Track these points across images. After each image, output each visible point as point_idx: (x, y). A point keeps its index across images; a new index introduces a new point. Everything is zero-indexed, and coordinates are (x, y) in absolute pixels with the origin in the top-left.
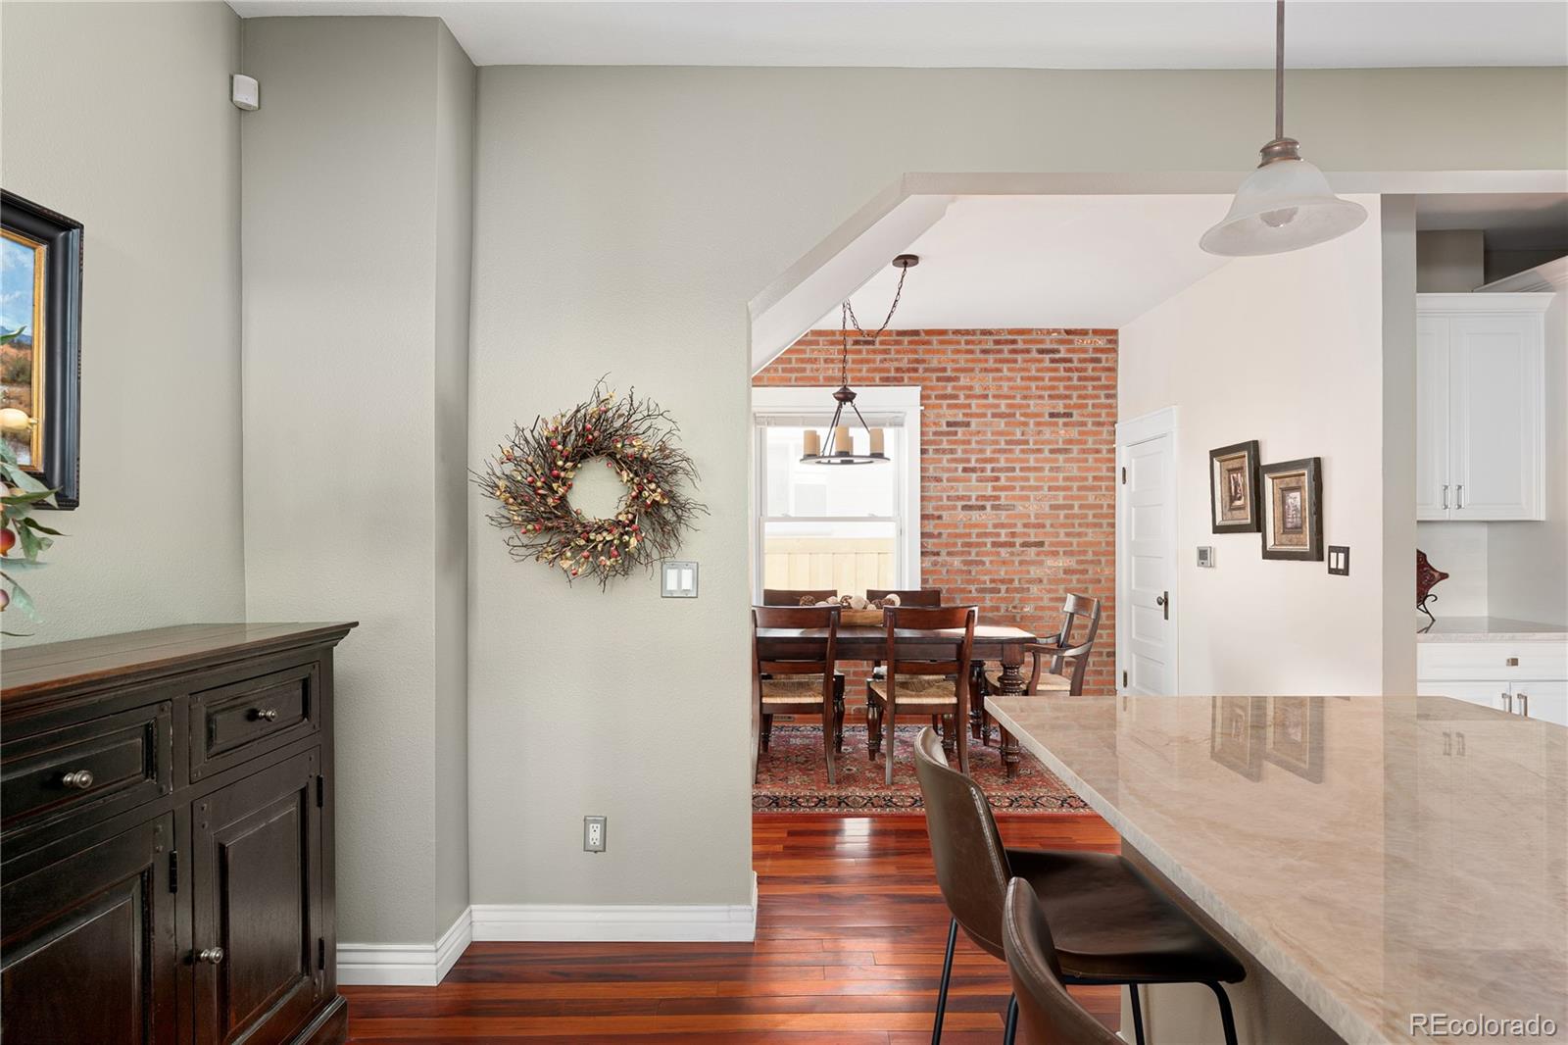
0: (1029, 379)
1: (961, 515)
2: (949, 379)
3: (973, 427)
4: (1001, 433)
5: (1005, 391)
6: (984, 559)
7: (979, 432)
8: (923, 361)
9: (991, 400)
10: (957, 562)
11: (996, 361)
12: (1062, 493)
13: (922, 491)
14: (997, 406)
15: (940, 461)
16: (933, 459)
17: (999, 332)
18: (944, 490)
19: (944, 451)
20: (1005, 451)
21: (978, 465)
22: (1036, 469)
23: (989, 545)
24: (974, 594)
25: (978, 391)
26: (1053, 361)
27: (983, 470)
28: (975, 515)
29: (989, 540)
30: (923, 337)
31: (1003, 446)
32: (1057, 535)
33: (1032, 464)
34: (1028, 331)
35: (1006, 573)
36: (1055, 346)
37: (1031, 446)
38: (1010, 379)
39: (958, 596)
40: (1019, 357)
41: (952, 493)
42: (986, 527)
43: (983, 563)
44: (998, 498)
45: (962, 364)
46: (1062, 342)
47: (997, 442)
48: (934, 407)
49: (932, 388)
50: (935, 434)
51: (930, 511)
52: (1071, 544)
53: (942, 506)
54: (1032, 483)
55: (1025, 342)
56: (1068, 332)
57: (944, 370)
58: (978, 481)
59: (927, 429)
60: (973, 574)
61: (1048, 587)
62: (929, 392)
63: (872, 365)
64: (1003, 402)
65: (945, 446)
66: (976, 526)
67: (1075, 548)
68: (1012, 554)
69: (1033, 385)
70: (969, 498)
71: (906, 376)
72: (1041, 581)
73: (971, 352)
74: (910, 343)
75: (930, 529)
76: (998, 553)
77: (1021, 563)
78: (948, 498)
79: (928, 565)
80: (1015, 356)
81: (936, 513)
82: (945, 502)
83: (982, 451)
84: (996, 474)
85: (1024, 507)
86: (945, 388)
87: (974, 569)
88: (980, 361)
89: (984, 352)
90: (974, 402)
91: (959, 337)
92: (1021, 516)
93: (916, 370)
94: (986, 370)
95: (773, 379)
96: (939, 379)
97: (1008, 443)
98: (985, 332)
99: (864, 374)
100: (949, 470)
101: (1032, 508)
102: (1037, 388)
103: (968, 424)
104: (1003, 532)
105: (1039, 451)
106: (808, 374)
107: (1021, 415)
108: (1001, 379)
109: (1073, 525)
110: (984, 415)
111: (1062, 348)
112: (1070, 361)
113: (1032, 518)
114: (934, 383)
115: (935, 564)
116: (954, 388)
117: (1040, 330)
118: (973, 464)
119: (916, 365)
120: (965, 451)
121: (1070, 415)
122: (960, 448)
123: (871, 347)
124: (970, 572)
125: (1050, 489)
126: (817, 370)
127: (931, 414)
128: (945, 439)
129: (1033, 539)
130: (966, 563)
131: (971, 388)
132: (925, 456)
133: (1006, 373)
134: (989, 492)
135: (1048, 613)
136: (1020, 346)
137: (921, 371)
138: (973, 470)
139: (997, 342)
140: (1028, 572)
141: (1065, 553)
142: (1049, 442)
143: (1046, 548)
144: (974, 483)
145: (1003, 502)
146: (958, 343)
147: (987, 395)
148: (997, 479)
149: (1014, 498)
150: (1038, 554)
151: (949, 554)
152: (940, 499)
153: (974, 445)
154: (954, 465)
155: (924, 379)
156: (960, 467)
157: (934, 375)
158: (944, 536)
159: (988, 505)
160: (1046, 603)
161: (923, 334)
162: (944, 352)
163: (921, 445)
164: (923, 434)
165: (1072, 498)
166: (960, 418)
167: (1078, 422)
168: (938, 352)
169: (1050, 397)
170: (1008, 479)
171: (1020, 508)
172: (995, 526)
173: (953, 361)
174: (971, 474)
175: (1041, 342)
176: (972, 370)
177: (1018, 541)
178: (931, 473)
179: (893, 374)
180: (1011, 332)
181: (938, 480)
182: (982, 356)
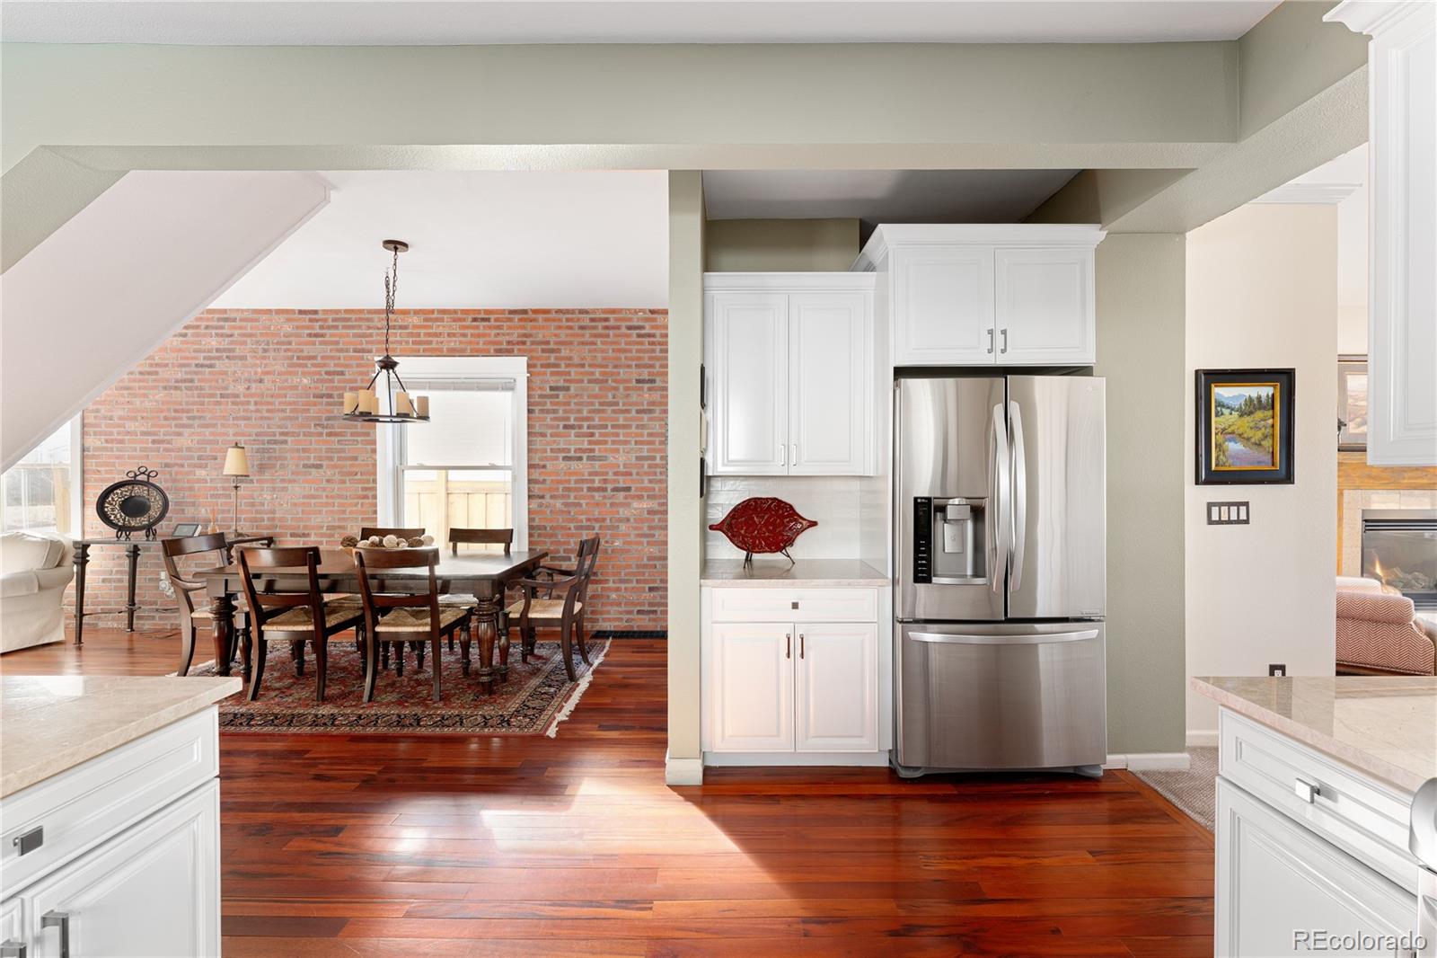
0: (619, 351)
1: (562, 465)
2: (553, 351)
3: (572, 390)
4: (596, 396)
5: (599, 361)
6: (581, 501)
7: (577, 395)
8: (530, 336)
9: (587, 369)
10: (558, 504)
11: (591, 336)
12: (646, 447)
13: (528, 445)
14: (593, 374)
15: (545, 419)
16: (539, 418)
17: (594, 311)
18: (548, 443)
19: (548, 411)
20: (598, 411)
21: (576, 423)
23: (585, 490)
24: (573, 531)
25: (576, 361)
26: (639, 336)
27: (580, 427)
28: (574, 465)
29: (585, 486)
30: (531, 315)
31: (597, 407)
32: (642, 481)
33: (621, 422)
34: (620, 311)
35: (600, 513)
36: (640, 324)
37: (621, 407)
38: (603, 351)
39: (559, 532)
40: (611, 332)
41: (554, 446)
42: (583, 475)
43: (580, 505)
44: (592, 450)
45: (563, 338)
46: (647, 320)
47: (592, 404)
48: (539, 374)
49: (538, 358)
50: (541, 396)
51: (536, 462)
52: (654, 489)
53: (546, 457)
54: (621, 438)
55: (616, 320)
56: (652, 312)
57: (548, 343)
58: (576, 436)
59: (534, 393)
60: (572, 514)
61: (634, 525)
62: (536, 362)
63: (488, 339)
64: (598, 371)
65: (548, 406)
66: (575, 473)
67: (657, 492)
68: (604, 497)
69: (623, 356)
70: (569, 451)
71: (516, 347)
72: (628, 520)
73: (571, 328)
74: (520, 320)
75: (536, 476)
76: (593, 497)
77: (612, 505)
78: (552, 450)
79: (534, 506)
80: (608, 331)
81: (542, 463)
82: (549, 454)
83: (579, 411)
84: (591, 431)
85: (613, 457)
86: (549, 358)
87: (573, 510)
88: (578, 335)
89: (582, 328)
90: (573, 370)
91: (561, 316)
92: (612, 466)
93: (524, 343)
94: (583, 343)
95: (405, 350)
96: (543, 351)
97: (601, 404)
98: (582, 312)
99: (481, 347)
100: (552, 427)
101: (621, 459)
102: (626, 358)
103: (568, 389)
104: (597, 478)
105: (627, 411)
106: (434, 346)
107: (613, 381)
109: (655, 474)
110: (582, 381)
111: (647, 325)
112: (654, 336)
113: (621, 467)
114: (540, 354)
115: (540, 505)
116: (556, 358)
117: (629, 310)
118: (572, 422)
119: (525, 339)
120: (565, 411)
121: (653, 381)
122: (561, 409)
123: (487, 323)
124: (569, 512)
125: (636, 443)
126: (442, 343)
127: (537, 381)
128: (548, 401)
129: (622, 485)
130: (566, 505)
131: (570, 358)
132: (532, 415)
133: (599, 346)
134: (586, 446)
135: (635, 547)
136: (612, 323)
137: (528, 343)
138: (572, 427)
139: (592, 320)
140: (618, 512)
141: (648, 497)
142: (636, 404)
143: (633, 492)
144: (573, 438)
145: (597, 454)
146: (560, 320)
147: (584, 364)
148: (592, 435)
149: (606, 450)
150: (626, 498)
151: (552, 497)
152: (545, 451)
153: (573, 406)
154: (556, 423)
155: (531, 351)
156: (561, 424)
157: (540, 347)
158: (548, 482)
159: (585, 456)
160: (633, 538)
161: (530, 313)
162: (548, 328)
163: (528, 405)
164: (529, 396)
165: (654, 450)
166: (561, 384)
167: (660, 387)
168: (543, 327)
169: (637, 366)
170: (601, 435)
171: (611, 460)
172: (591, 474)
173: (555, 335)
174: (569, 430)
175: (630, 320)
176: (571, 343)
177: (610, 486)
178: (537, 430)
179: (505, 346)
180: (604, 311)
181: (543, 435)
182: (580, 331)
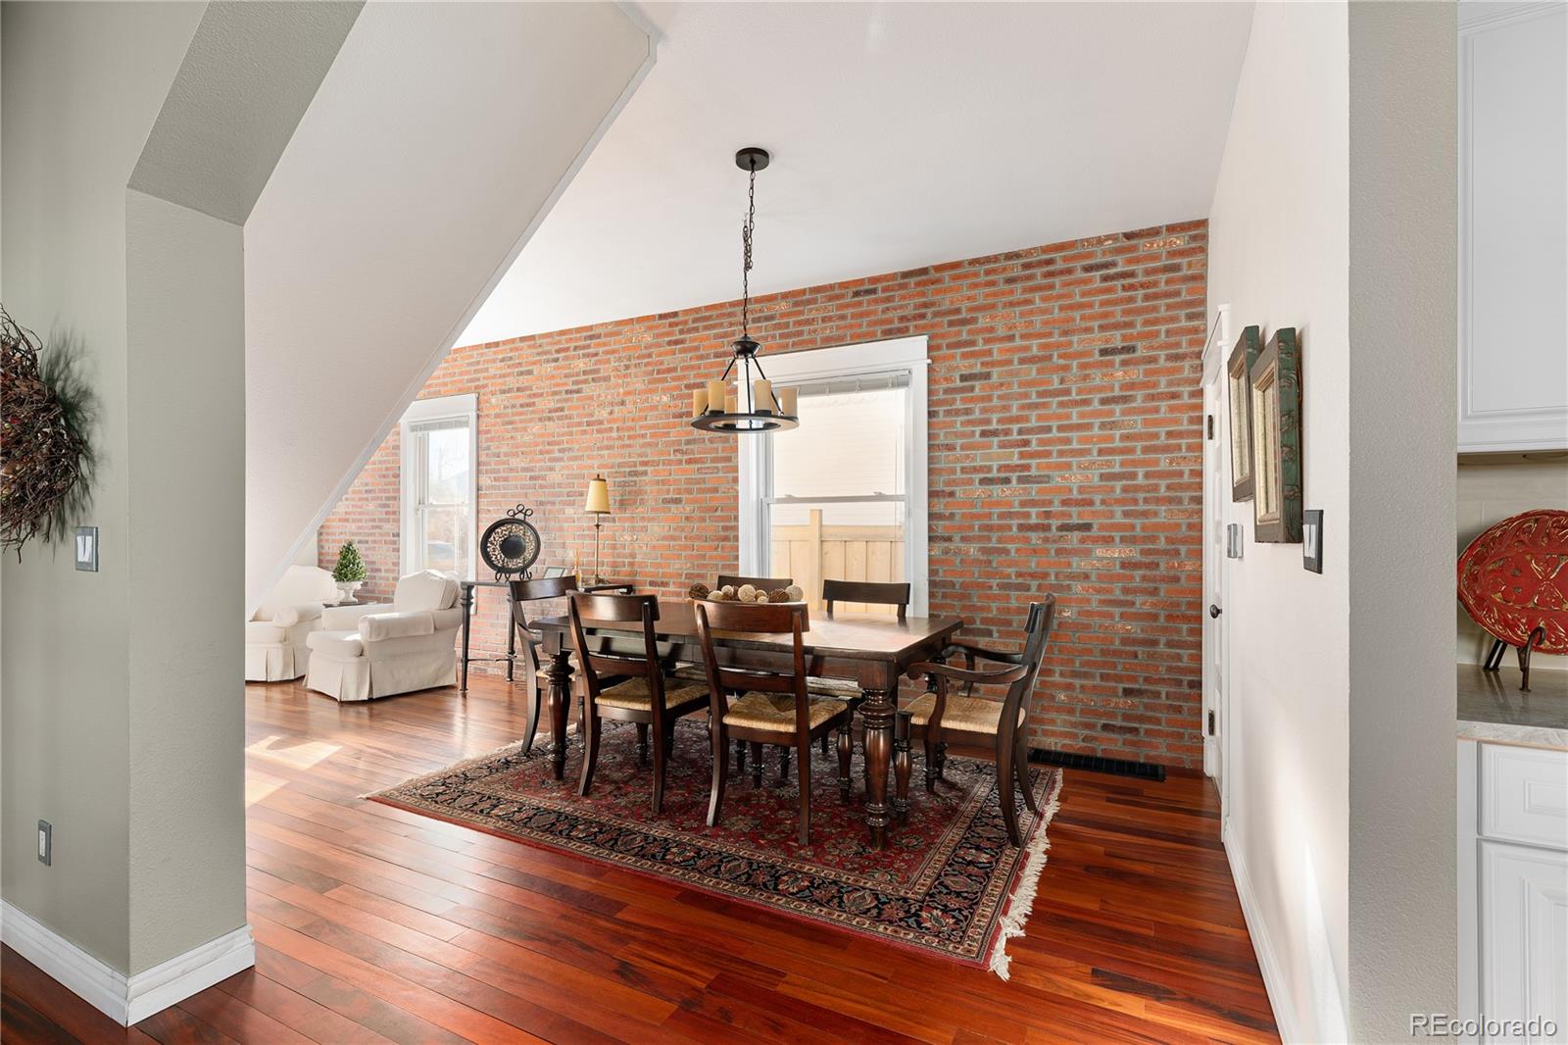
0: (1071, 307)
1: (979, 491)
2: (964, 322)
3: (995, 378)
4: (1031, 383)
5: (1038, 327)
6: (1009, 546)
7: (1002, 385)
8: (932, 304)
9: (1018, 342)
10: (973, 549)
11: (1025, 290)
12: (1118, 458)
13: (929, 464)
14: (1027, 348)
15: (952, 424)
16: (945, 422)
17: (1029, 252)
18: (957, 460)
19: (957, 412)
20: (1036, 406)
21: (1000, 427)
22: (1079, 427)
23: (1015, 529)
24: (996, 591)
25: (1001, 332)
26: (1105, 279)
27: (1007, 432)
28: (997, 490)
29: (1015, 522)
30: (933, 275)
31: (1034, 399)
32: (1112, 515)
33: (1075, 420)
34: (1072, 245)
35: (1038, 565)
36: (1109, 259)
37: (1074, 396)
38: (1043, 311)
39: (974, 592)
40: (1057, 281)
41: (968, 464)
42: (1011, 506)
43: (1007, 552)
44: (1027, 468)
45: (981, 301)
46: (1119, 251)
47: (1026, 395)
48: (945, 358)
49: (943, 336)
50: (947, 391)
51: (940, 487)
52: (1133, 527)
53: (954, 481)
54: (1075, 445)
55: (1065, 259)
56: (1129, 236)
57: (958, 311)
58: (1000, 447)
59: (937, 387)
60: (994, 565)
61: (1097, 585)
62: (940, 341)
63: (873, 318)
64: (1035, 343)
65: (959, 405)
66: (998, 504)
67: (1138, 531)
68: (1046, 540)
69: (1077, 315)
70: (989, 469)
71: (911, 324)
72: (1087, 577)
73: (992, 284)
74: (918, 284)
75: (939, 508)
76: (1027, 540)
77: (1059, 552)
78: (963, 470)
79: (936, 552)
80: (1051, 280)
81: (948, 489)
82: (959, 475)
83: (1007, 408)
84: (1025, 437)
85: (1063, 478)
86: (959, 333)
87: (995, 559)
88: (1003, 293)
89: (1010, 281)
90: (996, 347)
91: (977, 268)
92: (1058, 490)
93: (922, 316)
94: (1011, 304)
95: (771, 347)
96: (951, 324)
97: (1040, 395)
98: (1009, 256)
99: (864, 329)
100: (963, 435)
101: (1075, 479)
102: (1083, 318)
103: (987, 376)
104: (1034, 511)
105: (1085, 402)
106: (806, 337)
107: (1060, 356)
108: (1031, 312)
109: (1135, 501)
110: (1009, 362)
111: (1119, 259)
112: (1132, 274)
113: (1075, 492)
114: (946, 329)
115: (946, 552)
116: (970, 332)
117: (1087, 240)
118: (994, 426)
119: (923, 311)
120: (983, 411)
121: (1132, 349)
122: (977, 407)
123: (873, 296)
124: (990, 562)
125: (1101, 452)
126: (815, 331)
127: (942, 369)
128: (958, 397)
129: (1075, 521)
130: (984, 551)
131: (991, 329)
132: (934, 420)
133: (1038, 303)
134: (1016, 461)
135: (1097, 620)
136: (1060, 265)
137: (929, 316)
138: (995, 433)
139: (1026, 266)
140: (1069, 565)
141: (1123, 540)
142: (1100, 389)
143: (1095, 532)
144: (995, 449)
145: (1034, 472)
146: (976, 275)
147: (1014, 336)
148: (1026, 443)
149: (1049, 466)
150: (1082, 541)
151: (963, 539)
152: (953, 471)
153: (995, 402)
154: (970, 428)
155: (933, 326)
156: (978, 430)
157: (946, 320)
158: (958, 517)
159: (1014, 477)
160: (1094, 606)
161: (933, 271)
162: (958, 289)
163: (929, 406)
164: (930, 393)
165: (1134, 463)
166: (978, 369)
167: (1144, 358)
168: (951, 290)
169: (1102, 328)
170: (1041, 442)
171: (1057, 481)
172: (1023, 504)
173: (969, 298)
174: (991, 439)
175: (1089, 255)
176: (993, 306)
177: (1055, 523)
178: (941, 440)
179: (896, 325)
180: (1046, 249)
181: (950, 448)
182: (1007, 287)
